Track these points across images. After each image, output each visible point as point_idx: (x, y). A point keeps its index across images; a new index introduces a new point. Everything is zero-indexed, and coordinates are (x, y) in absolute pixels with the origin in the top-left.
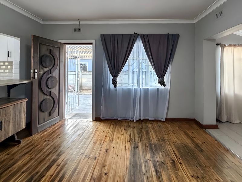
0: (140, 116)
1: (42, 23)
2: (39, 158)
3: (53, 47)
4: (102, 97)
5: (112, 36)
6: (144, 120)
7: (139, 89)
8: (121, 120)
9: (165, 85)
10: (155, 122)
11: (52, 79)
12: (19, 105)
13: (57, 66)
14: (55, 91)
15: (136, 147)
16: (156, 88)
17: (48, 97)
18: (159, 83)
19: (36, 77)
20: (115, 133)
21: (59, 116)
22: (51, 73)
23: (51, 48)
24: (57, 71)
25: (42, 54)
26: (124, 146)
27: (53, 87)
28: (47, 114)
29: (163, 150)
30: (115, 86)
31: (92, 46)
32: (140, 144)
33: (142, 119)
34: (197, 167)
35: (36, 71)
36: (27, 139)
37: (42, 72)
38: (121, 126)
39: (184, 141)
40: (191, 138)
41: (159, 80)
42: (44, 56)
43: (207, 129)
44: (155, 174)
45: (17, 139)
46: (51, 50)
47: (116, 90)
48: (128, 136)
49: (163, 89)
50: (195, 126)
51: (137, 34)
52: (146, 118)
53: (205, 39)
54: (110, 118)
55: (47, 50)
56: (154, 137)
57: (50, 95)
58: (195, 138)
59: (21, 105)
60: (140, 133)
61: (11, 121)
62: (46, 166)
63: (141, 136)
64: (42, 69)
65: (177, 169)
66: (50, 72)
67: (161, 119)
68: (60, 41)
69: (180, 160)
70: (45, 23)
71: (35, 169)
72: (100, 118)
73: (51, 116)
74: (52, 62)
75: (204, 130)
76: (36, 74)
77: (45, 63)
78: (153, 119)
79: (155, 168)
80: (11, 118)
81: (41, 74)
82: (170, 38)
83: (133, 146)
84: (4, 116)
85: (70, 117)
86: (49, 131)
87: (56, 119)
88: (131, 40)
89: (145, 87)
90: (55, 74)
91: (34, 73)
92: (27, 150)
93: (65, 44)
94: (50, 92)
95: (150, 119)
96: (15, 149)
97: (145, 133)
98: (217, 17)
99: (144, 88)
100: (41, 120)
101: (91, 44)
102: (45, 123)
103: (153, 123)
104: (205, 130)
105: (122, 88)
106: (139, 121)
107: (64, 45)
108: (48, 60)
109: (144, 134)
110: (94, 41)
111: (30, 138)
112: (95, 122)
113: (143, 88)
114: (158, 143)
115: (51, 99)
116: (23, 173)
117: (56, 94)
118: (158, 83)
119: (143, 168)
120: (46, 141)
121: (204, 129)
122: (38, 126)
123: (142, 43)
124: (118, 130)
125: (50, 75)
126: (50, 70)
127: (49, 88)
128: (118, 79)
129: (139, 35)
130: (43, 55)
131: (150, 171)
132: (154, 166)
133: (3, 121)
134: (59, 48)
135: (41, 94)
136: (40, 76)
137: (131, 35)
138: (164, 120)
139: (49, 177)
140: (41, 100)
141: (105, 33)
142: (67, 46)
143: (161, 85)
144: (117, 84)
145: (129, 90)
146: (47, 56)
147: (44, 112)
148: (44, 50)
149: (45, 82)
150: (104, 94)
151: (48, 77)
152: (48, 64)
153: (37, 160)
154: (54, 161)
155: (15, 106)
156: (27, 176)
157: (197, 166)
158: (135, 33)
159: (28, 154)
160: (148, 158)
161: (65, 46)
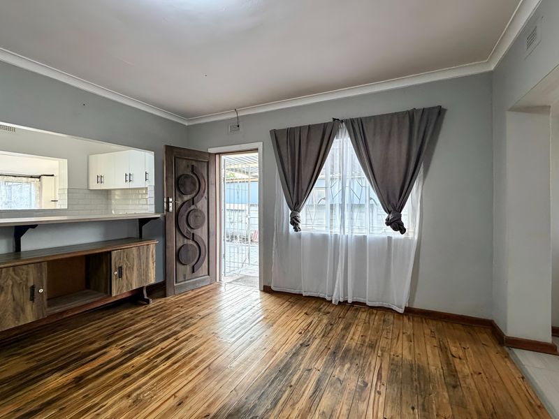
0: (345, 293)
1: (186, 124)
2: (160, 325)
3: (196, 161)
4: (274, 248)
5: (290, 132)
6: (354, 303)
7: (344, 236)
8: (309, 297)
9: (403, 230)
10: (379, 312)
11: (196, 213)
12: (145, 247)
13: (204, 192)
14: (201, 233)
15: (305, 345)
16: (385, 236)
17: (191, 242)
18: (388, 224)
19: (171, 209)
20: (285, 315)
21: (209, 274)
22: (193, 204)
23: (194, 163)
24: (204, 201)
25: (180, 173)
26: (285, 338)
27: (198, 227)
28: (189, 268)
29: (357, 361)
30: (296, 229)
31: (257, 154)
32: (317, 341)
33: (350, 301)
34: (413, 408)
35: (171, 200)
36: (159, 300)
37: (179, 202)
38: (302, 306)
39: (423, 359)
40: (448, 357)
41: (388, 220)
42: (183, 177)
43: (514, 350)
44: (311, 392)
45: (146, 297)
46: (193, 166)
47: (300, 236)
48: (304, 325)
49: (401, 239)
50: (485, 337)
51: (338, 120)
52: (361, 300)
53: (509, 110)
54: (288, 291)
55: (188, 166)
56: (356, 337)
57: (193, 240)
58: (460, 359)
59: (147, 248)
60: (331, 325)
61: (135, 268)
62: (163, 336)
63: (331, 330)
64: (180, 196)
65: (363, 399)
66: (193, 201)
67: (395, 308)
68: (211, 150)
69: (382, 387)
70: (191, 124)
71: (149, 337)
72: (270, 287)
73: (195, 273)
74: (195, 185)
75: (507, 349)
76: (171, 204)
77: (185, 189)
78: (377, 304)
79: (317, 383)
80: (135, 264)
81: (179, 205)
82: (417, 119)
83: (301, 342)
84: (125, 259)
85: (229, 281)
86: (190, 295)
87: (205, 279)
88: (326, 134)
89: (357, 233)
90: (201, 204)
91: (168, 202)
92: (152, 313)
93: (220, 154)
94: (193, 234)
95: (369, 303)
96: (141, 309)
97: (341, 326)
98: (529, 45)
99: (356, 236)
100: (181, 278)
101: (256, 150)
102: (187, 282)
103: (373, 313)
104: (509, 352)
105: (312, 234)
106: (343, 304)
107: (217, 156)
108: (188, 183)
109: (337, 327)
110: (259, 145)
111: (163, 300)
112: (263, 293)
113: (354, 235)
114: (355, 348)
115: (195, 245)
116: (136, 337)
117: (203, 239)
118: (385, 225)
119: (296, 377)
120: (179, 307)
121: (508, 347)
122: (175, 285)
123: (349, 139)
124: (293, 313)
125: (193, 207)
126: (193, 198)
127: (192, 228)
128: (302, 215)
129: (342, 121)
130: (181, 176)
131: (306, 385)
132: (319, 380)
133: (124, 267)
134: (208, 162)
135: (179, 236)
136: (177, 209)
137: (325, 125)
138: (401, 311)
139: (159, 349)
140: (180, 244)
141: (277, 128)
142: (223, 157)
143: (395, 229)
144: (300, 225)
145: (325, 238)
146: (187, 176)
147: (184, 265)
148: (183, 168)
149: (185, 217)
150: (277, 242)
151: (189, 210)
152: (188, 189)
153: (157, 327)
154: (175, 333)
155: (139, 249)
156: (139, 341)
157: (416, 407)
158: (334, 119)
159: (150, 318)
160: (316, 367)
161: (220, 157)
